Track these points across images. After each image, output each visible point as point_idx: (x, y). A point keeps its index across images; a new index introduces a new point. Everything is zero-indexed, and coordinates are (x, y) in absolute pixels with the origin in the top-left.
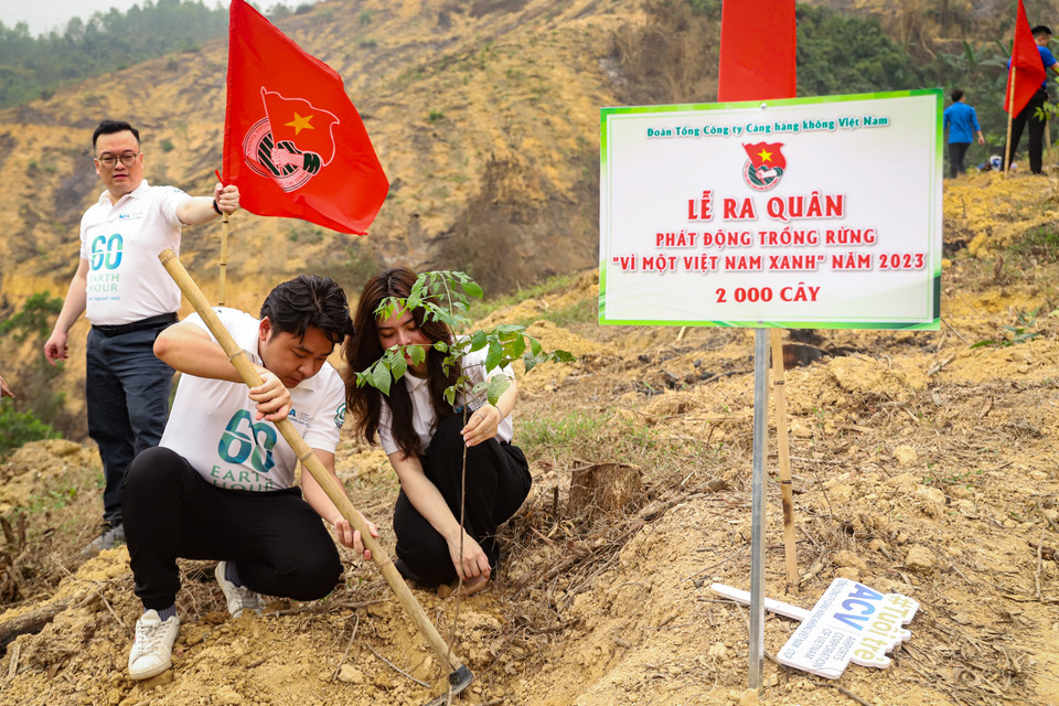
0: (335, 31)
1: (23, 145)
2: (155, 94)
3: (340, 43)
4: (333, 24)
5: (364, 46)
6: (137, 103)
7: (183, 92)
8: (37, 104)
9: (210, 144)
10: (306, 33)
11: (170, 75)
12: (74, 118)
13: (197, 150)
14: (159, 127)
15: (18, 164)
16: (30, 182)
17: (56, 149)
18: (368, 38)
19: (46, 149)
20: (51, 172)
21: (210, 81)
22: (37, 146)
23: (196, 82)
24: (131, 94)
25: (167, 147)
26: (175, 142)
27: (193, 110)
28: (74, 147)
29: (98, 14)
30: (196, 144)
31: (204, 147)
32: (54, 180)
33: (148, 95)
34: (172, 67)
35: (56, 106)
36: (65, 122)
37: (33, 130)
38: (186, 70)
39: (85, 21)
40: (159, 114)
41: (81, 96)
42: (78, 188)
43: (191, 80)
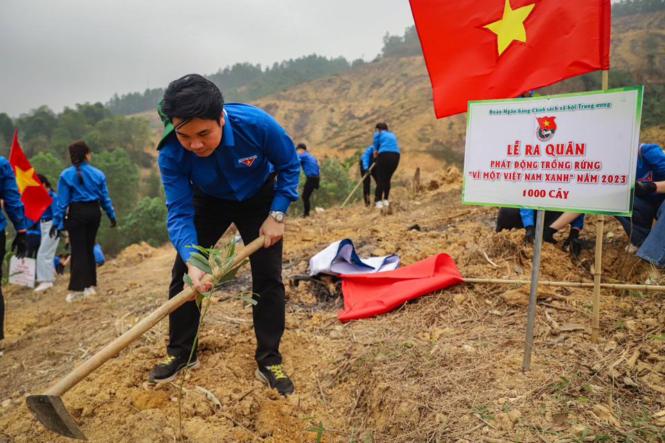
0: (390, 69)
1: (281, 108)
2: (325, 91)
3: (393, 74)
4: (388, 67)
5: (403, 75)
6: (318, 94)
7: (335, 90)
8: (282, 93)
9: (348, 110)
10: (378, 69)
11: (330, 84)
12: (297, 99)
13: (343, 112)
14: (328, 103)
15: (280, 115)
16: (285, 121)
17: (292, 110)
18: (404, 72)
19: (289, 110)
20: (292, 118)
21: (344, 87)
22: (286, 108)
23: (339, 87)
24: (316, 90)
25: (332, 110)
26: (335, 109)
27: (339, 97)
28: (299, 109)
29: (284, 61)
30: (343, 110)
31: (346, 111)
32: (293, 121)
33: (322, 91)
34: (330, 81)
35: (290, 94)
36: (294, 100)
37: (283, 103)
38: (335, 83)
39: (280, 64)
40: (327, 99)
41: (299, 90)
42: (302, 124)
43: (338, 86)
